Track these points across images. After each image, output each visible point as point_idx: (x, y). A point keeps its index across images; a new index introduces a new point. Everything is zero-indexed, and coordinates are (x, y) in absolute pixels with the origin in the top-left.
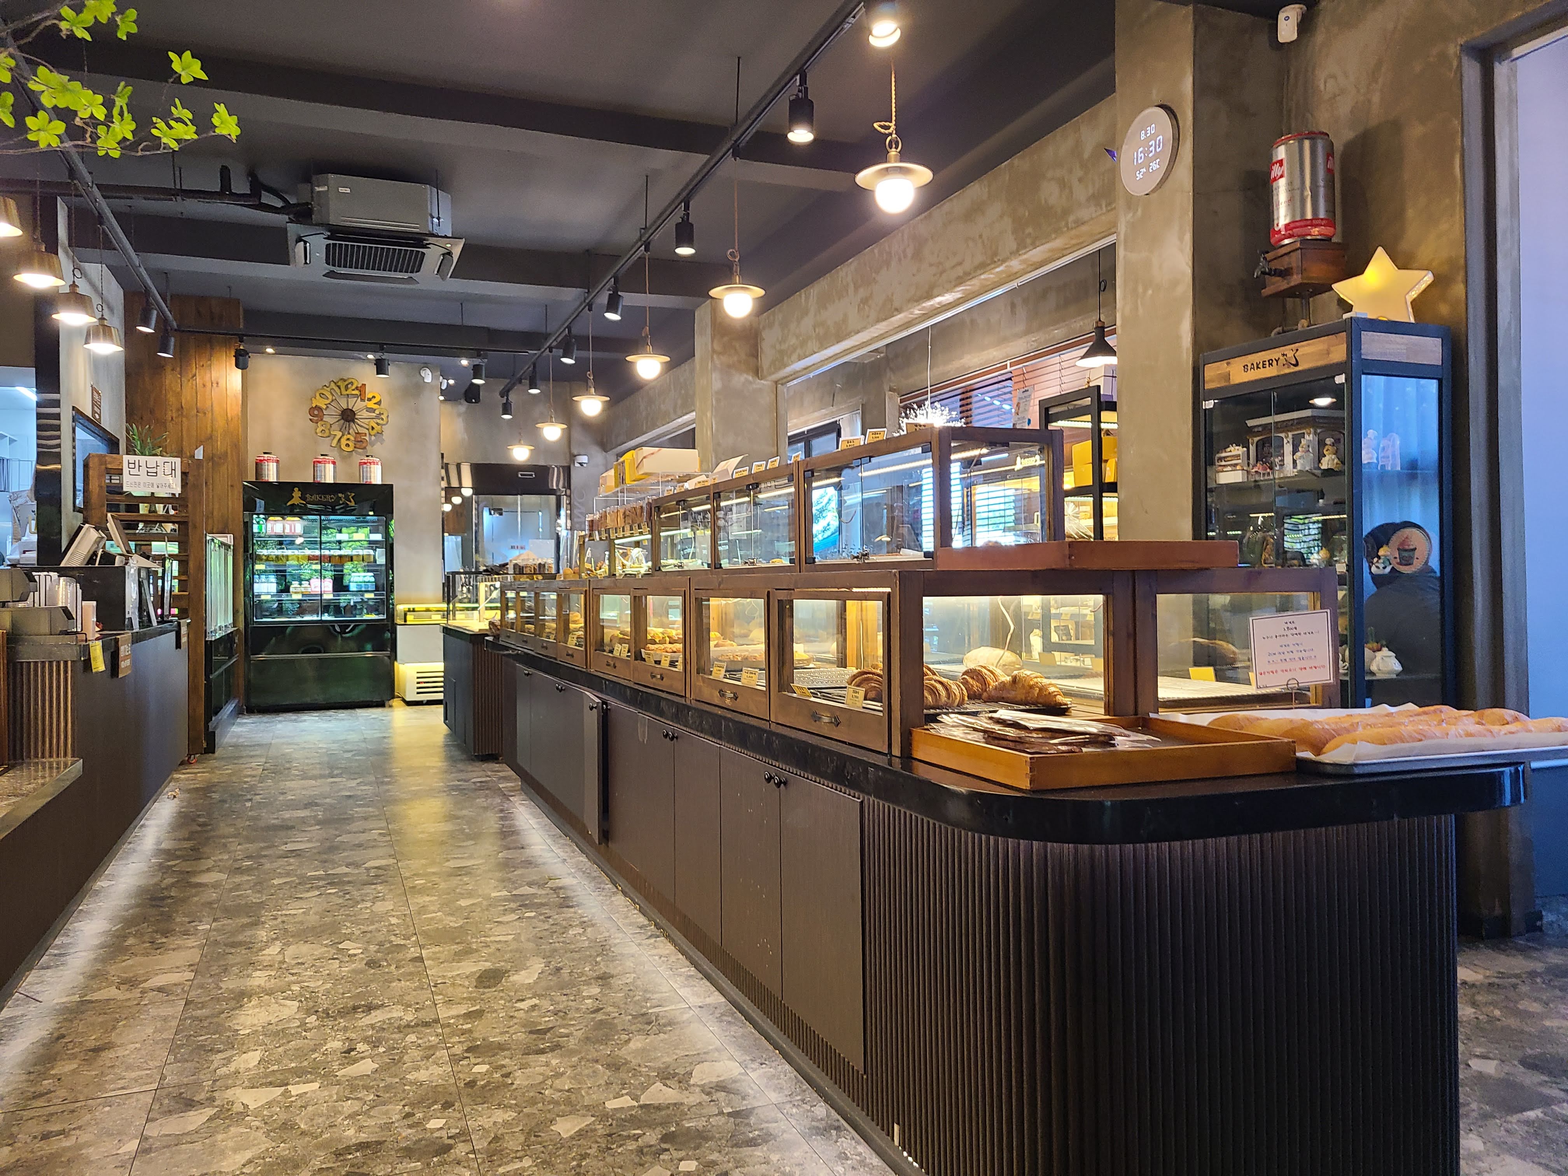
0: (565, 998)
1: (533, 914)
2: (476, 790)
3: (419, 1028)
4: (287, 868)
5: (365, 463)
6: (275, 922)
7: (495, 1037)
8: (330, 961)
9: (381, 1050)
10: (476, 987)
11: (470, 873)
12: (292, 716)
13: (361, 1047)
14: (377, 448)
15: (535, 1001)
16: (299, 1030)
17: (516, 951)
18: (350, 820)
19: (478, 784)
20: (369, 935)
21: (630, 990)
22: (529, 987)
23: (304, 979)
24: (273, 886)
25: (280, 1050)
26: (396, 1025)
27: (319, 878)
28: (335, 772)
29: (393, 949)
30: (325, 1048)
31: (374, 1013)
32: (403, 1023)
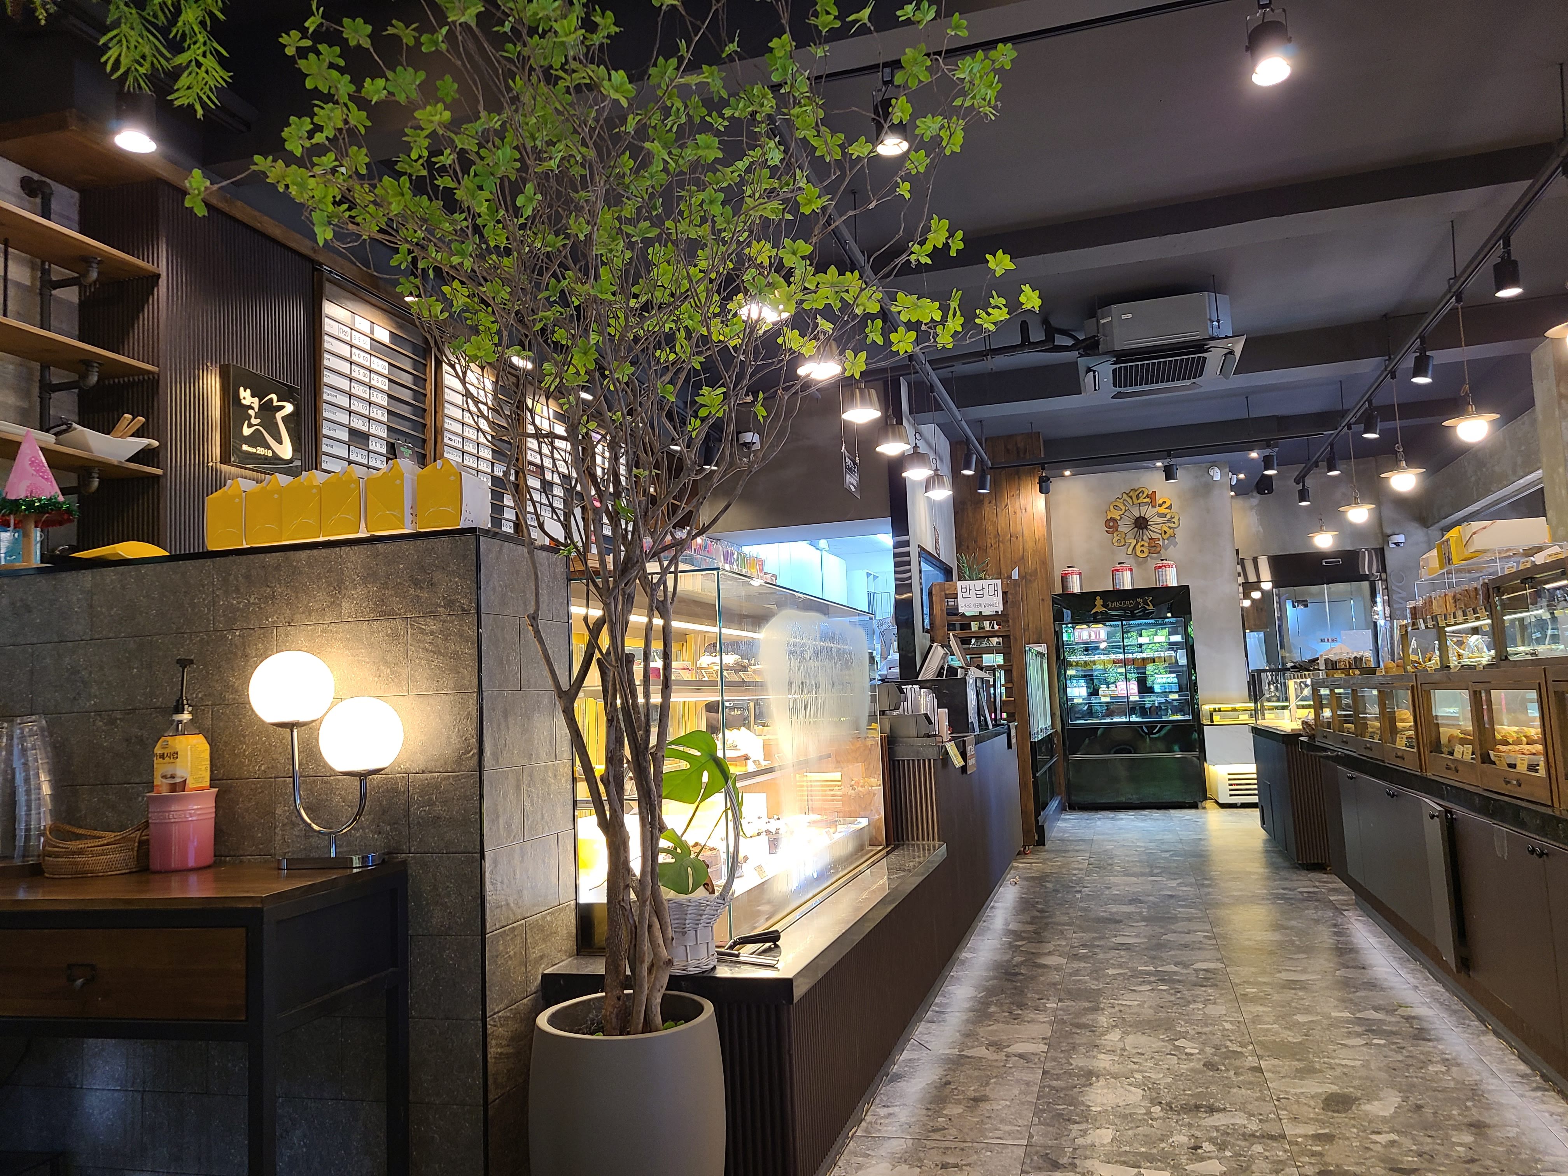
0: (1429, 1140)
1: (1382, 1042)
2: (1303, 900)
3: (1265, 1140)
4: (1119, 960)
5: (1160, 567)
6: (1113, 1010)
7: (1349, 1165)
8: (1169, 1056)
9: (1228, 1154)
10: (1323, 1109)
11: (1305, 988)
12: (1110, 814)
13: (1207, 1146)
14: (1171, 552)
15: (1393, 1137)
16: (1146, 1117)
17: (1366, 1079)
18: (1174, 919)
19: (1305, 895)
20: (1204, 1037)
21: (1514, 1146)
22: (1384, 1120)
23: (1145, 1069)
24: (1108, 975)
25: (1130, 1132)
26: (1241, 1132)
27: (1149, 973)
28: (1156, 871)
29: (1230, 1054)
30: (1171, 1140)
31: (1217, 1115)
32: (1248, 1131)
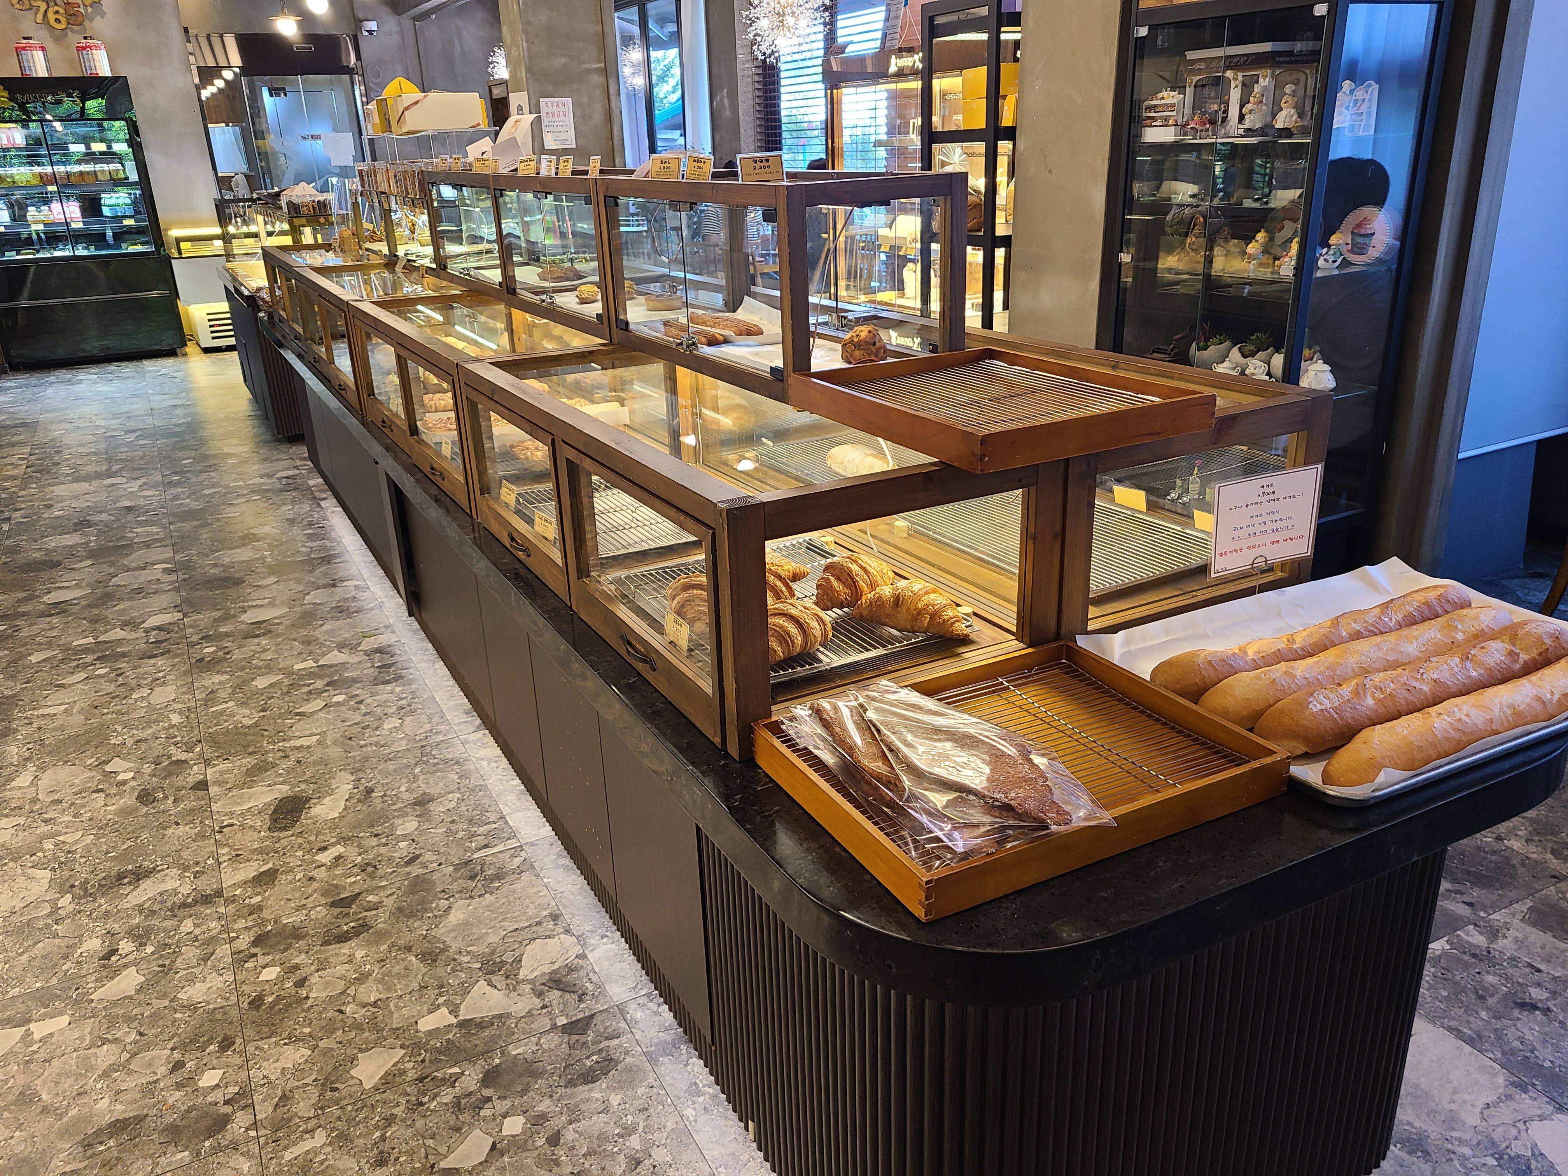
0: (374, 841)
1: (341, 698)
2: (281, 491)
3: (199, 908)
4: (49, 634)
5: (84, 48)
6: (30, 729)
7: (289, 915)
8: (95, 795)
9: (150, 949)
10: (270, 829)
11: (270, 632)
12: (64, 374)
13: (126, 946)
14: (98, 25)
15: (339, 849)
16: (50, 921)
17: (320, 764)
18: (129, 547)
19: (284, 482)
20: (143, 746)
21: (453, 822)
22: (334, 824)
23: (59, 828)
24: (31, 666)
25: (24, 958)
26: (169, 904)
27: (86, 650)
28: (115, 468)
29: (173, 767)
30: (79, 951)
31: (145, 884)
32: (179, 899)
